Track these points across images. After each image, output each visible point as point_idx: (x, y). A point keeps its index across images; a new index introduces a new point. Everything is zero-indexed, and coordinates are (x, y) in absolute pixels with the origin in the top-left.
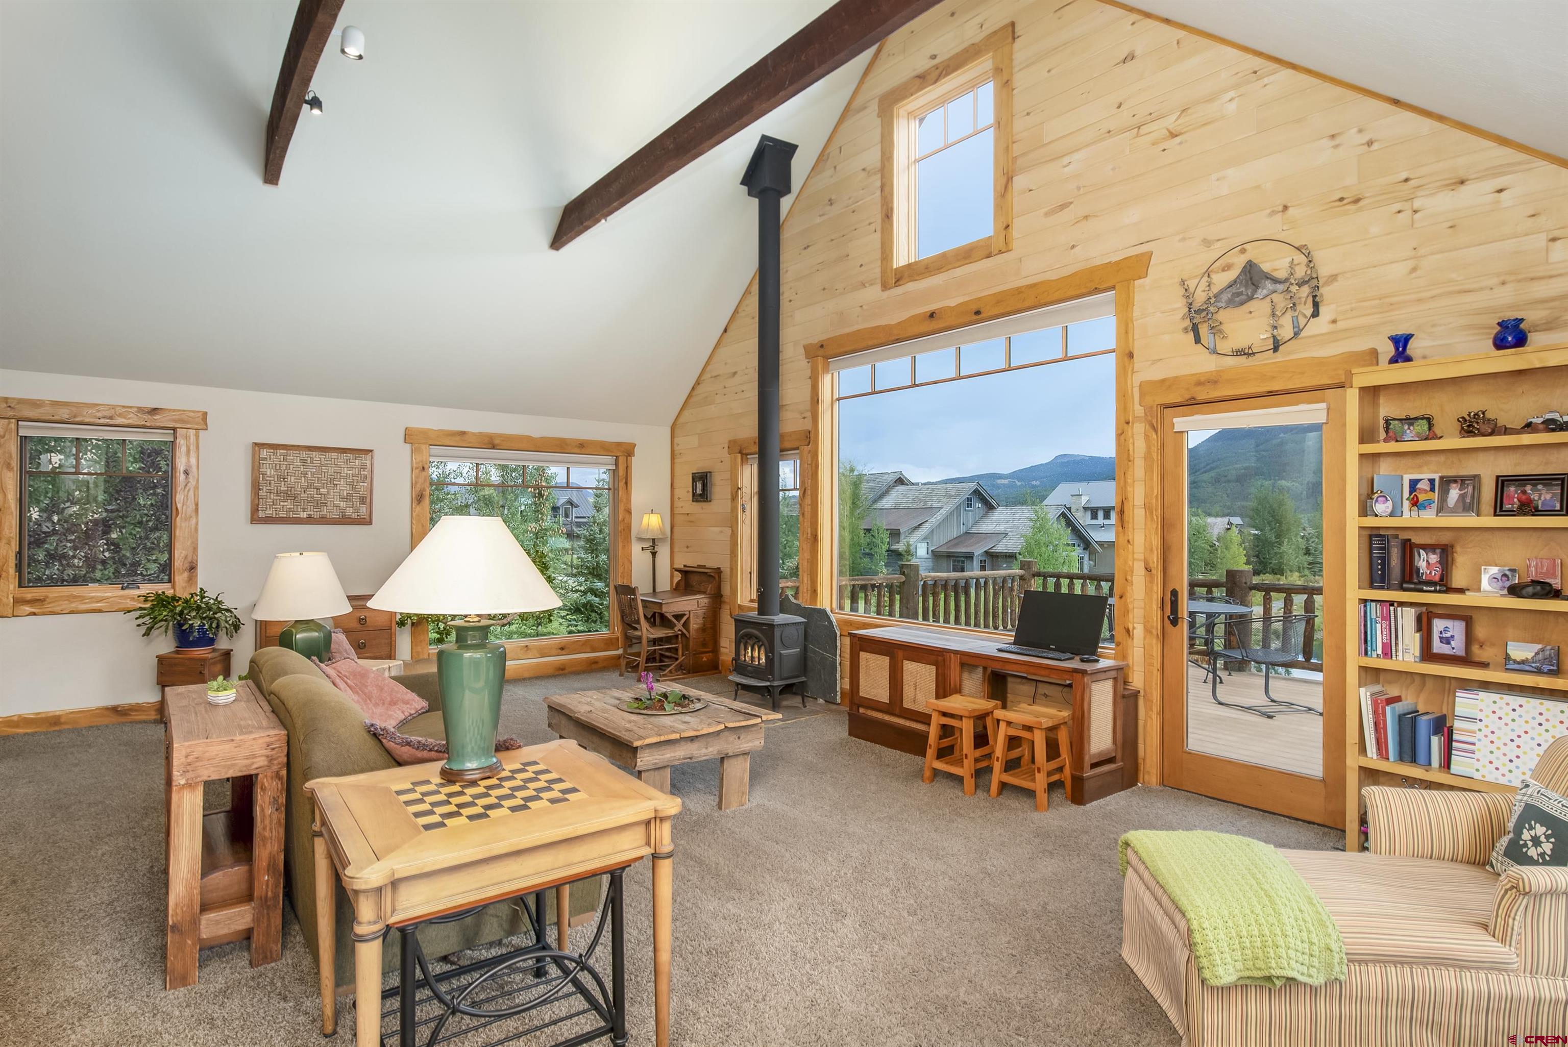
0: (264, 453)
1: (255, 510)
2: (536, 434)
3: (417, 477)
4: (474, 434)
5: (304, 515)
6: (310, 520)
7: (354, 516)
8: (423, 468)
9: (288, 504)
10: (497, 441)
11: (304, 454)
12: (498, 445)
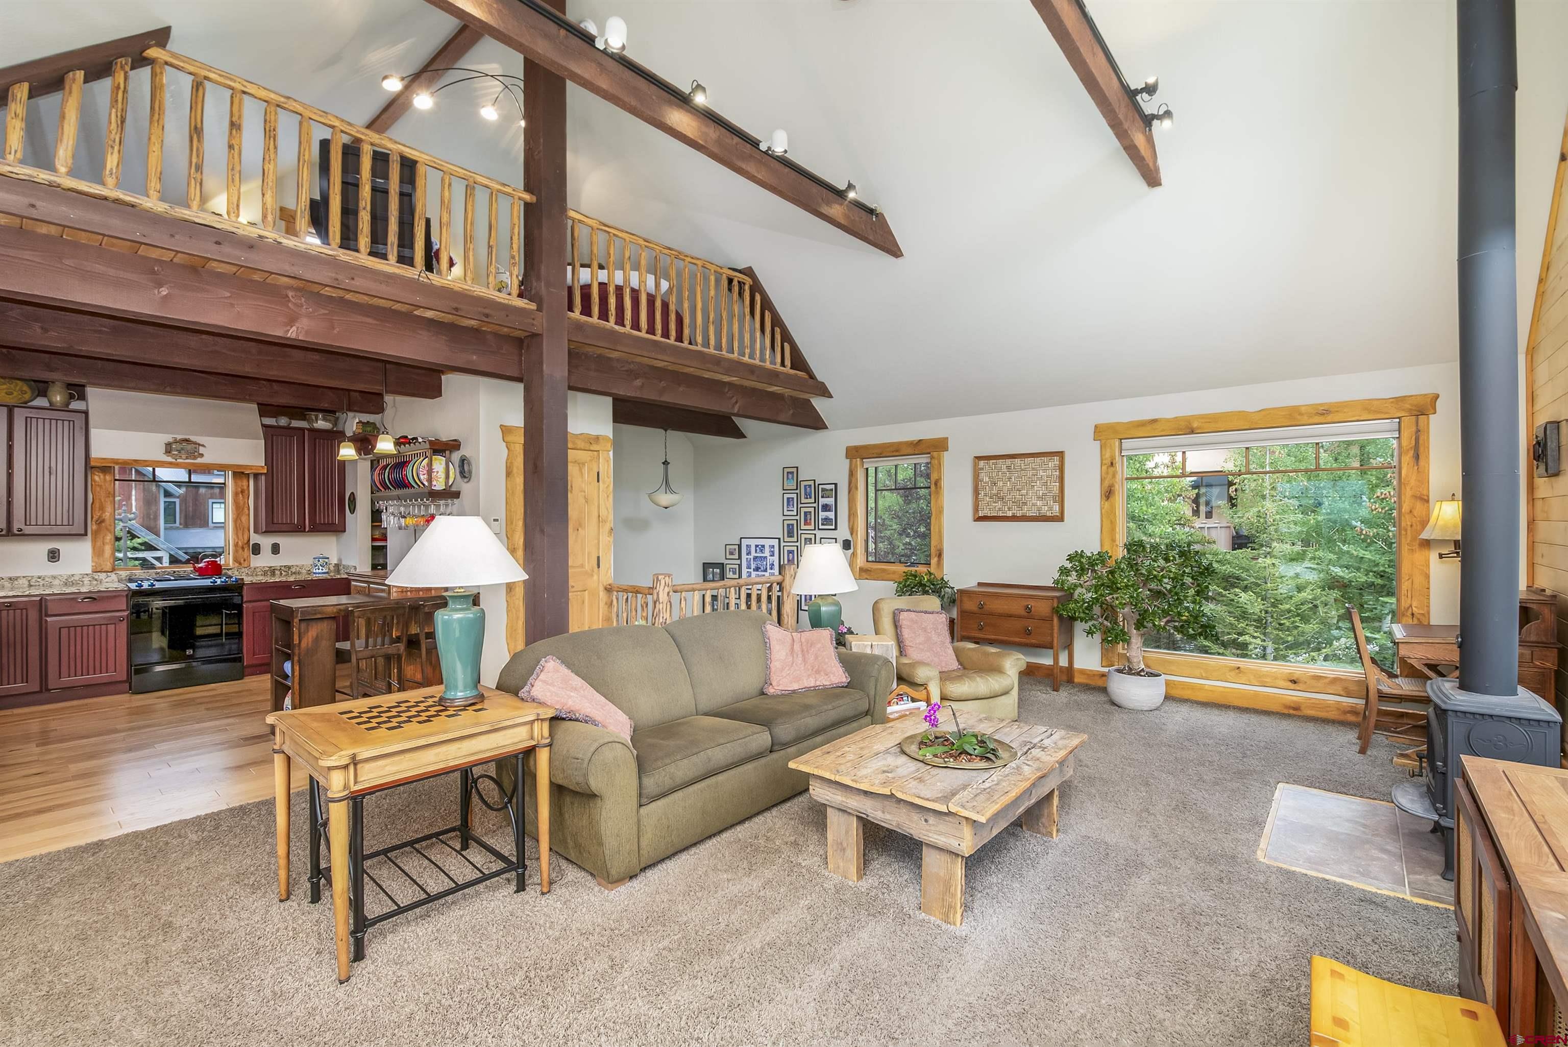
0: (982, 463)
1: (976, 509)
2: (1251, 406)
3: (1107, 473)
4: (1168, 420)
5: (1010, 514)
6: (1014, 518)
7: (1049, 514)
8: (1112, 464)
9: (999, 505)
10: (1195, 425)
11: (1008, 461)
12: (1198, 428)
